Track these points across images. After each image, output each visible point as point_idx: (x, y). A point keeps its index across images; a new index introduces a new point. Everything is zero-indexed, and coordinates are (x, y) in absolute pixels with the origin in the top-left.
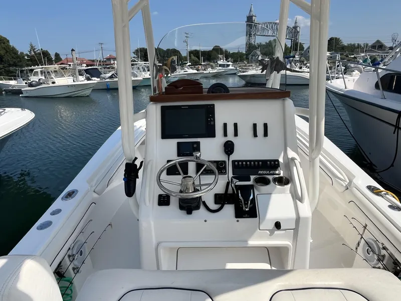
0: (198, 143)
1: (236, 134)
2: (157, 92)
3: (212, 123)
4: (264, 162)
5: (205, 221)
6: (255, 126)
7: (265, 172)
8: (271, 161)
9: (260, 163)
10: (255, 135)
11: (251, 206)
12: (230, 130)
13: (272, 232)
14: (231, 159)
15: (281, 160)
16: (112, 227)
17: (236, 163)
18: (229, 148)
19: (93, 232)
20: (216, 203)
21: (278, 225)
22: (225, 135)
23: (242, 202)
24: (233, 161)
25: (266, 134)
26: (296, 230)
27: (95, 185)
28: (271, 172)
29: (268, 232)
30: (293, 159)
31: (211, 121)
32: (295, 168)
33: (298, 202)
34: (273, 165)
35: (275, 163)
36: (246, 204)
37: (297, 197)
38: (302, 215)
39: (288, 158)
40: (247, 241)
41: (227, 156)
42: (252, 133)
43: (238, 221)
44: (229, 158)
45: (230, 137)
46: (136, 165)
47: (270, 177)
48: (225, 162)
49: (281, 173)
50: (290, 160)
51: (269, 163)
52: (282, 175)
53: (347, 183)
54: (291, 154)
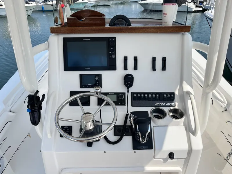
0: (100, 76)
1: (136, 68)
2: (59, 23)
3: (113, 56)
4: (161, 94)
5: (105, 152)
6: (154, 60)
7: (161, 104)
8: (167, 93)
9: (158, 96)
10: (154, 69)
11: (148, 139)
12: (131, 63)
13: (165, 160)
14: (130, 91)
15: (177, 93)
16: (30, 136)
17: (135, 95)
18: (128, 81)
19: (10, 146)
20: (115, 134)
21: (171, 156)
22: (126, 68)
23: (139, 136)
24: (132, 93)
25: (164, 68)
26: (187, 160)
27: (11, 104)
28: (167, 104)
29: (162, 160)
30: (188, 93)
31: (112, 54)
32: (189, 101)
33: (191, 135)
34: (169, 97)
35: (171, 95)
36: (143, 138)
37: (190, 131)
38: (194, 147)
39: (183, 92)
40: (144, 167)
41: (127, 88)
42: (150, 66)
43: (135, 152)
44: (128, 90)
45: (130, 70)
46: (39, 98)
47: (166, 109)
48: (124, 94)
49: (177, 105)
50: (185, 94)
51: (165, 95)
52: (176, 107)
53: (226, 105)
54: (187, 88)
